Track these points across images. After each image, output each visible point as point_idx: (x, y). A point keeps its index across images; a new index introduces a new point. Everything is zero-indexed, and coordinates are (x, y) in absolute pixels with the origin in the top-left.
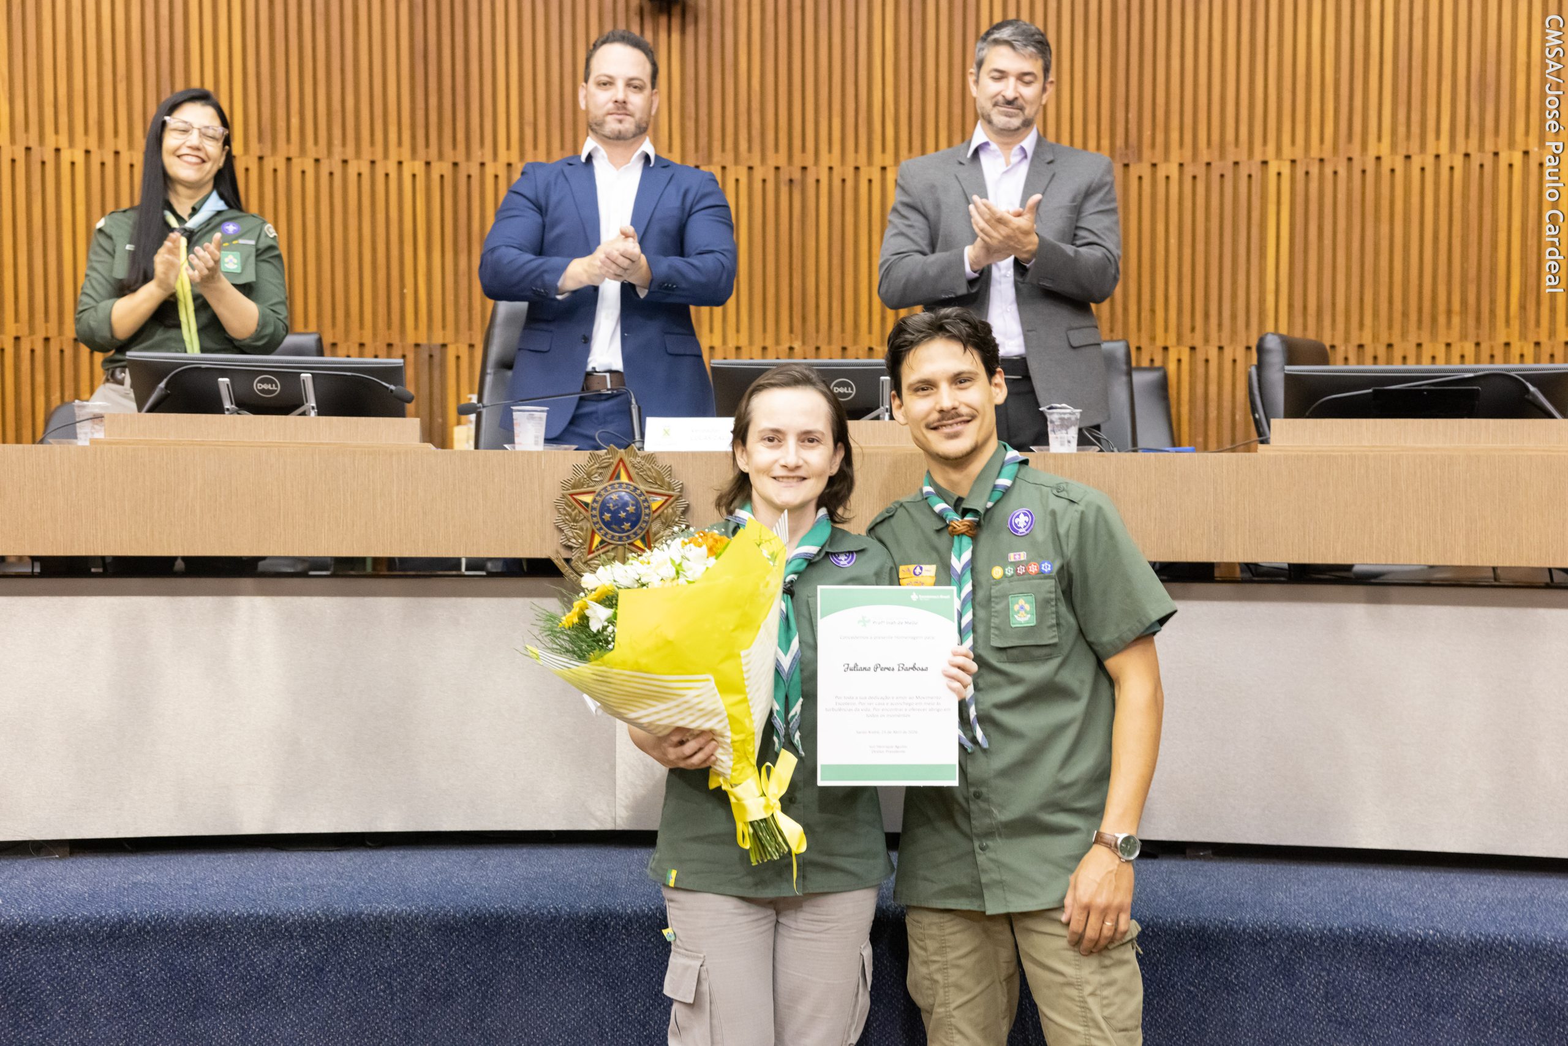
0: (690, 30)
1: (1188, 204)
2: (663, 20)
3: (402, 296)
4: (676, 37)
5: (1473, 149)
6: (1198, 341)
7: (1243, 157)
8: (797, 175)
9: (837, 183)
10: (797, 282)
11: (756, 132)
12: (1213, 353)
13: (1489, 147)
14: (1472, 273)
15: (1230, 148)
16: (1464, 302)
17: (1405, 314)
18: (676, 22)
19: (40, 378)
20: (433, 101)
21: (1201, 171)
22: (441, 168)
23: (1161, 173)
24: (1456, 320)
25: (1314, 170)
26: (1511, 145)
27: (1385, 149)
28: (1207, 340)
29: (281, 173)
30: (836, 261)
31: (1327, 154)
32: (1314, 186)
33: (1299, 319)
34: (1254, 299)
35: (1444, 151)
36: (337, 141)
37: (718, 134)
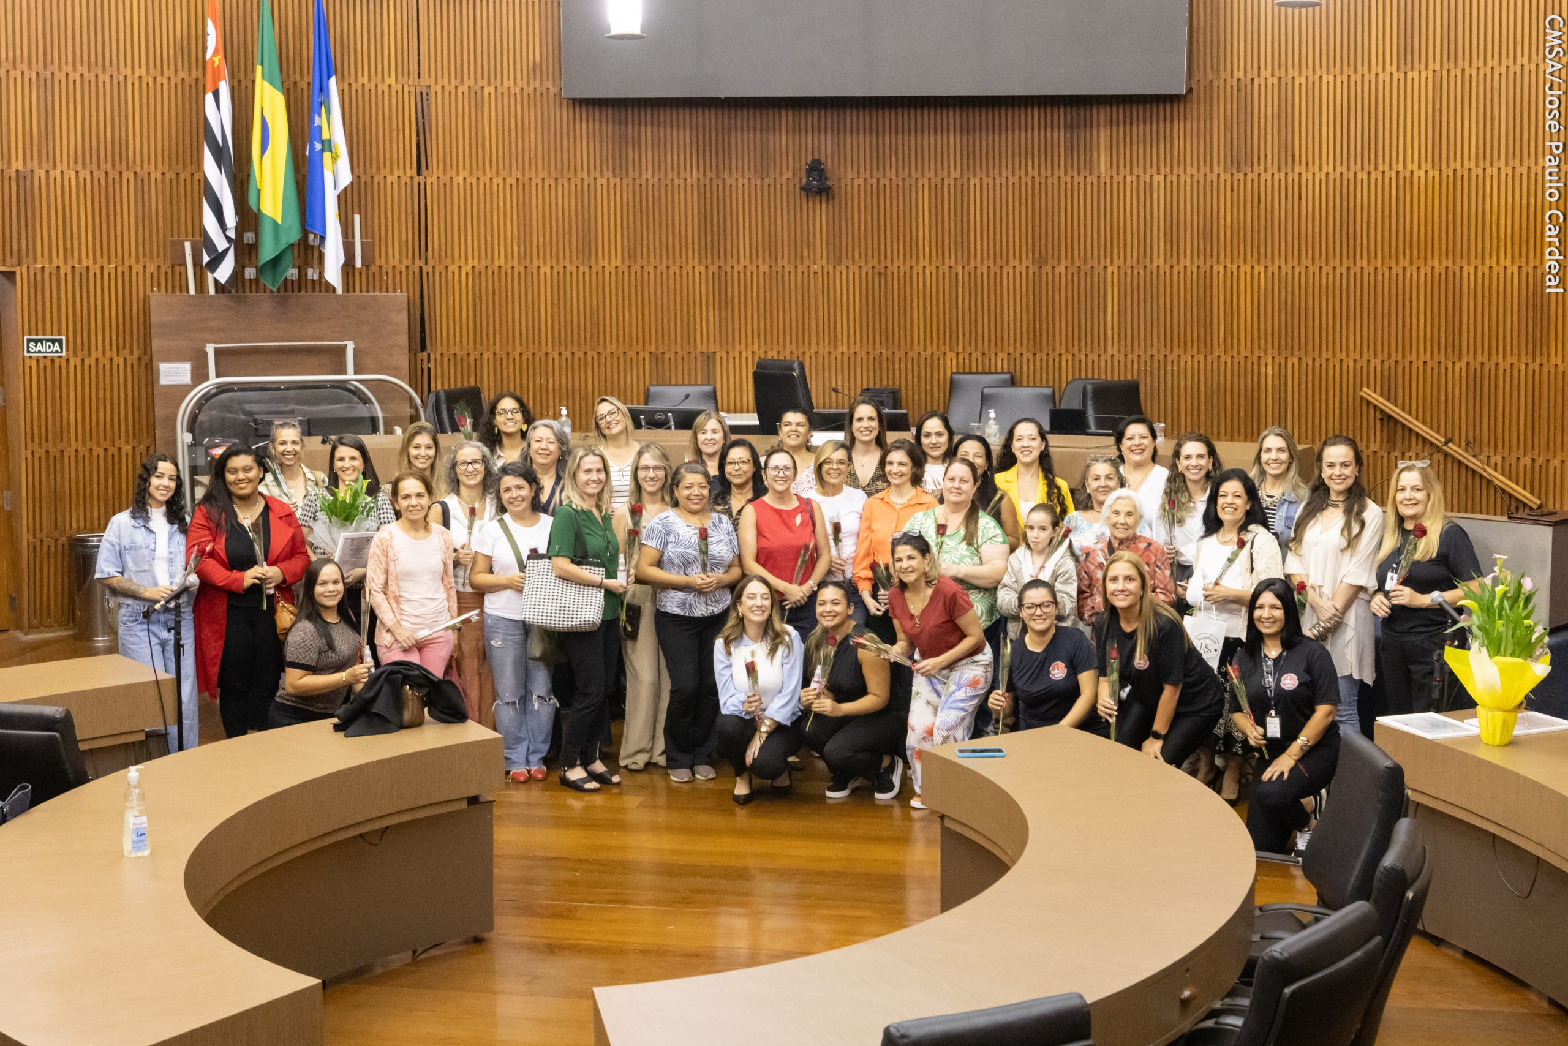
0: (831, 202)
2: (818, 198)
4: (824, 205)
5: (1200, 265)
6: (1076, 353)
7: (1095, 265)
8: (883, 271)
9: (902, 274)
11: (863, 250)
12: (1083, 357)
13: (1208, 263)
14: (1202, 323)
15: (1089, 260)
16: (1198, 336)
18: (824, 199)
19: (531, 372)
20: (709, 237)
22: (713, 269)
23: (1057, 271)
24: (1195, 344)
25: (1129, 272)
26: (1218, 263)
27: (1161, 263)
28: (1080, 351)
29: (639, 273)
31: (1133, 265)
32: (1129, 279)
33: (1123, 343)
34: (1102, 332)
35: (1188, 264)
36: (664, 258)
37: (844, 251)
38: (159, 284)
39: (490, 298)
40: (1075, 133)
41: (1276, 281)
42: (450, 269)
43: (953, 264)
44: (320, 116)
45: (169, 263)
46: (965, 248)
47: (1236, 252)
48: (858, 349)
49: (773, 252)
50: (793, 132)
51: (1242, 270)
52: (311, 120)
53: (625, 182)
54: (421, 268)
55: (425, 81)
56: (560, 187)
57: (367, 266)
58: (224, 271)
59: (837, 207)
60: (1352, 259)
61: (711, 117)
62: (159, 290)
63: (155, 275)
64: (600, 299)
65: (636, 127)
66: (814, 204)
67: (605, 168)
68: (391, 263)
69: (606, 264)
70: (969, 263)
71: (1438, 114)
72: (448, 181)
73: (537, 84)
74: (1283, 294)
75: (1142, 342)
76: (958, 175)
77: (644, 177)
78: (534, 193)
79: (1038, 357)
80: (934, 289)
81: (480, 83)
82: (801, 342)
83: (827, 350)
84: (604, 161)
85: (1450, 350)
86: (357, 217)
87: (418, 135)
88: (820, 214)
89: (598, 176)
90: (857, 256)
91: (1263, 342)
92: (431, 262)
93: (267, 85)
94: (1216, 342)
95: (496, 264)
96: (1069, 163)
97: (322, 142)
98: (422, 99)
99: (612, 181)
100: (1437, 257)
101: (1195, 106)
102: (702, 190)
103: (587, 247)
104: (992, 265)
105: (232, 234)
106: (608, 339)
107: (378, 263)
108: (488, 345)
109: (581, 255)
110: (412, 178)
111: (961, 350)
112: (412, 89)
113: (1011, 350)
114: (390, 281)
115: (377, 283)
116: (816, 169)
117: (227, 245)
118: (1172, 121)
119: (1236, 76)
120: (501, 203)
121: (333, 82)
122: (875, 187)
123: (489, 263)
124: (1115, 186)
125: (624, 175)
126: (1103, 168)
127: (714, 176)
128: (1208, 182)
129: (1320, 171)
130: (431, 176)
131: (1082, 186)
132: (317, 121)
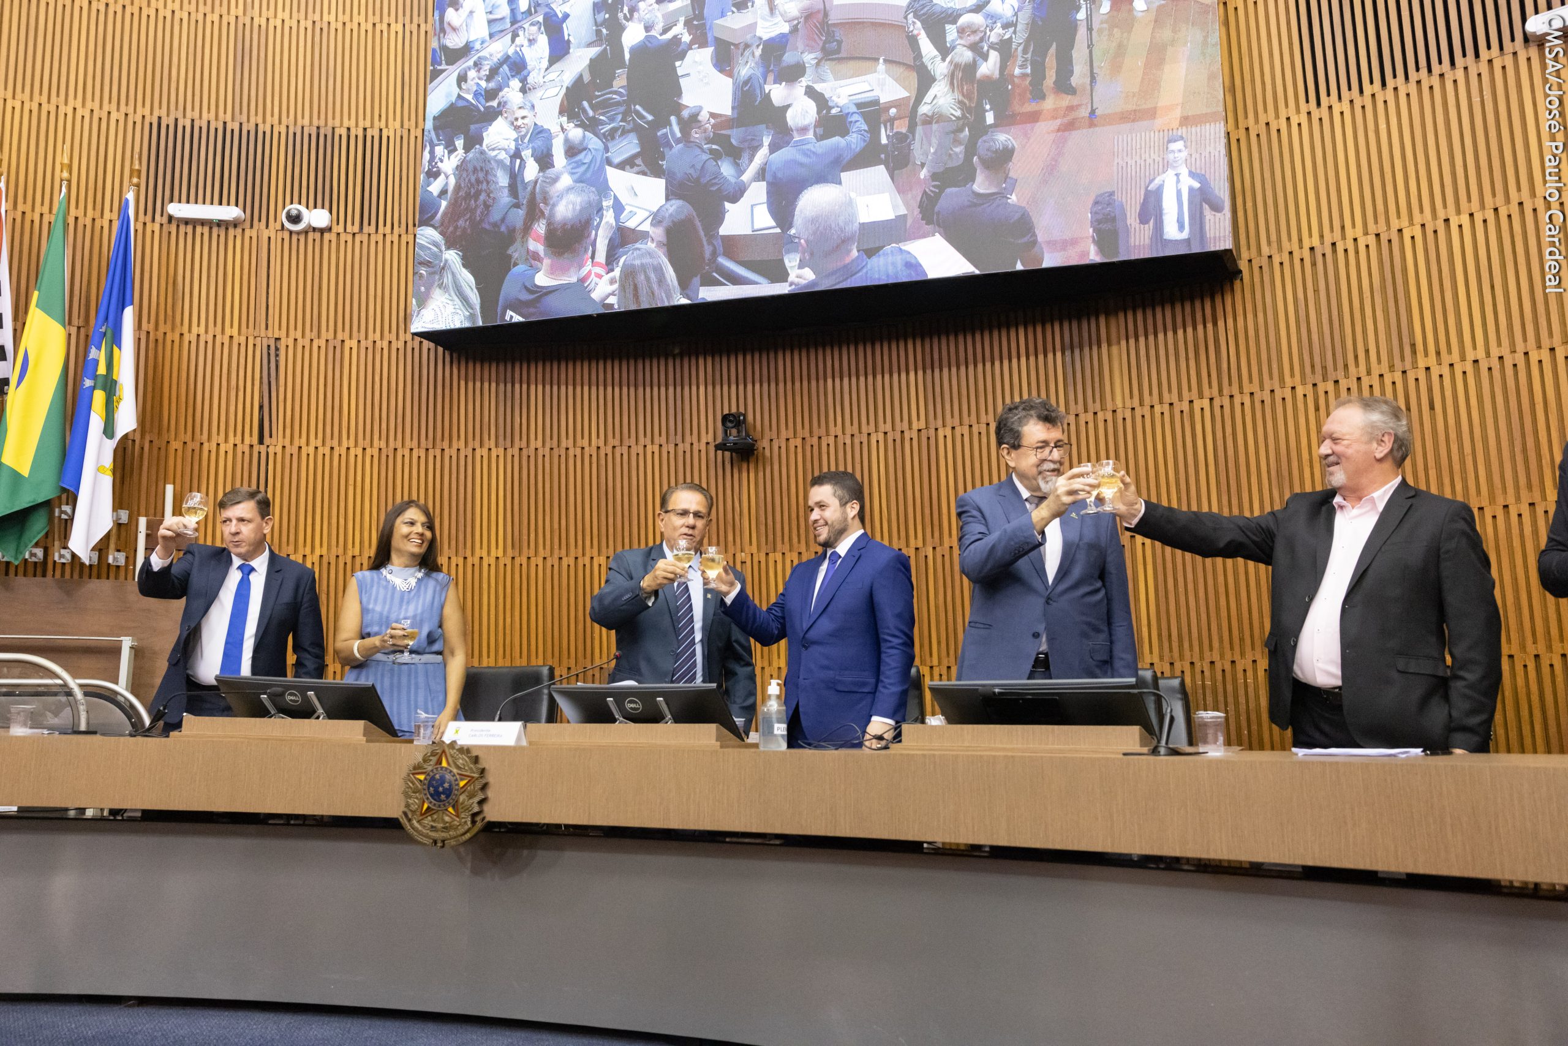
0: (761, 468)
2: (745, 466)
4: (752, 474)
17: (1242, 640)
18: (752, 466)
29: (523, 566)
36: (556, 546)
37: (779, 534)
40: (1077, 355)
43: (920, 544)
44: (99, 348)
46: (936, 522)
50: (714, 384)
53: (509, 452)
55: (274, 332)
64: (476, 598)
66: (739, 473)
67: (486, 438)
69: (484, 554)
70: (941, 544)
72: (295, 451)
76: (922, 425)
77: (533, 446)
78: (399, 467)
86: (169, 488)
87: (261, 396)
88: (747, 485)
89: (477, 446)
90: (795, 540)
95: (350, 554)
97: (95, 378)
98: (273, 352)
99: (493, 453)
109: (453, 543)
110: (251, 446)
111: (935, 662)
112: (258, 342)
116: (732, 420)
118: (1215, 323)
119: (1307, 245)
120: (359, 478)
121: (129, 313)
122: (816, 448)
123: (341, 551)
124: (1139, 419)
125: (509, 444)
126: (1119, 397)
127: (617, 442)
128: (1279, 401)
129: (1463, 359)
130: (275, 444)
131: (1091, 425)
132: (93, 353)
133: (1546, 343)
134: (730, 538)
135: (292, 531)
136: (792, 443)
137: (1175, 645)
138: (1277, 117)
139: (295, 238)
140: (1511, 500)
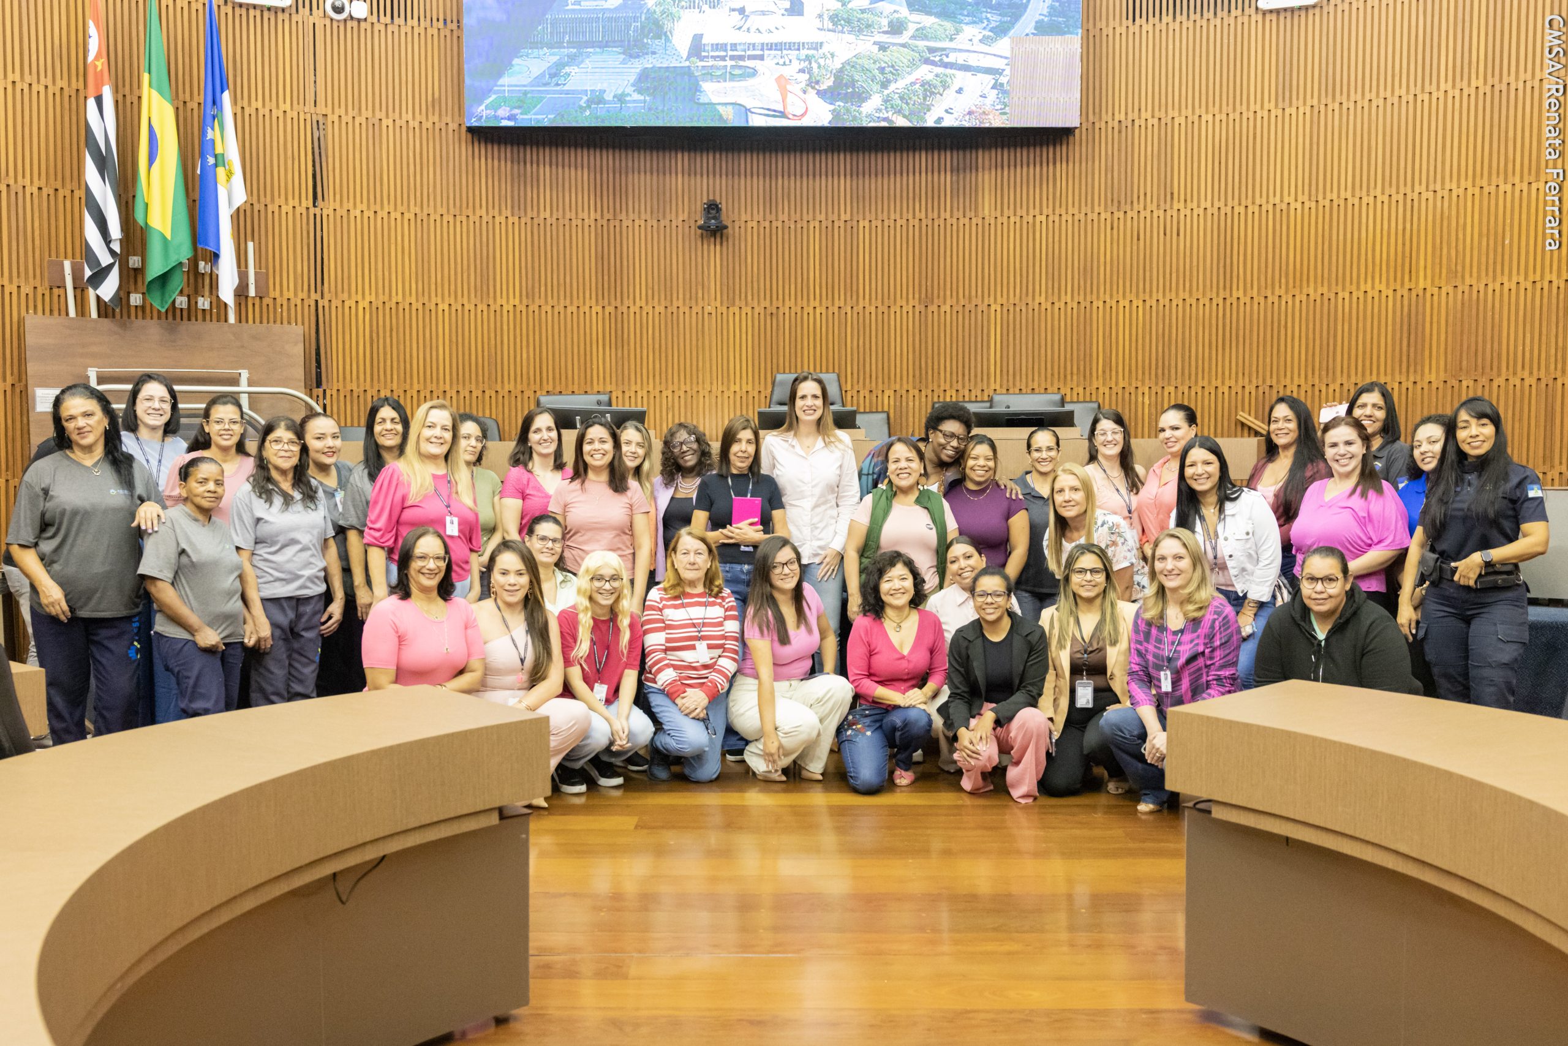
0: (725, 244)
1: (954, 324)
2: (713, 239)
3: (592, 369)
4: (718, 247)
5: (1081, 300)
6: (960, 388)
7: (979, 303)
8: (774, 311)
9: (793, 315)
10: (775, 361)
11: (755, 291)
13: (1089, 299)
14: (1082, 357)
15: (974, 299)
16: (1078, 369)
17: (1052, 375)
18: (718, 240)
20: (606, 278)
21: (960, 309)
22: (610, 309)
23: (942, 310)
24: (1075, 377)
25: (1011, 309)
26: (1098, 298)
27: (1043, 300)
28: (964, 387)
29: (537, 312)
30: (793, 351)
31: (1017, 302)
32: (1011, 316)
33: (1005, 377)
34: (985, 367)
35: (1069, 301)
36: (562, 298)
37: (737, 292)
38: (35, 307)
39: (388, 334)
40: (961, 176)
41: (1154, 314)
42: (347, 304)
43: (842, 305)
44: (213, 129)
45: (47, 284)
47: (1115, 287)
48: (750, 389)
49: (668, 293)
50: (689, 175)
51: (1121, 305)
52: (203, 133)
53: (523, 220)
54: (317, 301)
55: (321, 109)
56: (458, 223)
57: (261, 298)
58: (109, 288)
59: (731, 249)
60: (1228, 290)
61: (607, 159)
62: (35, 312)
63: (31, 296)
65: (535, 166)
66: (709, 245)
67: (503, 208)
68: (286, 295)
69: (504, 303)
70: (857, 303)
71: (1315, 147)
72: (345, 214)
73: (436, 119)
74: (1161, 326)
75: (1024, 377)
76: (848, 218)
77: (542, 216)
78: (432, 229)
79: (923, 393)
80: (824, 329)
81: (378, 115)
82: (695, 381)
83: (720, 389)
84: (503, 199)
85: (1324, 373)
86: (250, 245)
87: (314, 166)
88: (714, 254)
89: (496, 214)
90: (750, 298)
91: (1140, 372)
92: (327, 296)
93: (155, 93)
94: (1094, 374)
95: (394, 300)
96: (955, 205)
97: (216, 156)
98: (321, 126)
99: (510, 220)
100: (1312, 284)
101: (1077, 148)
102: (599, 231)
103: (485, 287)
104: (879, 305)
105: (116, 247)
106: (506, 378)
107: (272, 295)
108: (385, 382)
109: (479, 293)
110: (308, 208)
112: (308, 117)
113: (898, 387)
114: (285, 314)
115: (271, 316)
116: (712, 208)
117: (112, 261)
118: (1055, 163)
119: (1117, 119)
120: (399, 238)
121: (226, 97)
122: (768, 230)
123: (386, 299)
124: (999, 226)
125: (522, 214)
126: (987, 207)
127: (611, 217)
128: (1089, 221)
129: (1199, 206)
130: (327, 208)
131: (967, 226)
132: (210, 135)
133: (1244, 203)
134: (700, 295)
135: (346, 281)
136: (750, 224)
137: (1011, 378)
138: (1107, 26)
139: (335, 25)
140: (1214, 296)
